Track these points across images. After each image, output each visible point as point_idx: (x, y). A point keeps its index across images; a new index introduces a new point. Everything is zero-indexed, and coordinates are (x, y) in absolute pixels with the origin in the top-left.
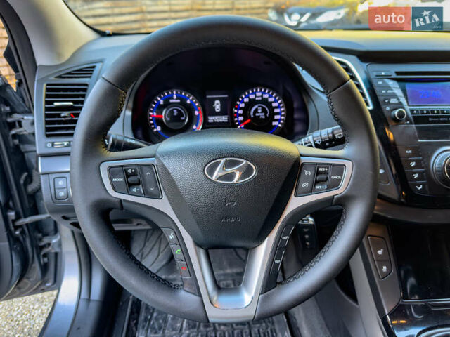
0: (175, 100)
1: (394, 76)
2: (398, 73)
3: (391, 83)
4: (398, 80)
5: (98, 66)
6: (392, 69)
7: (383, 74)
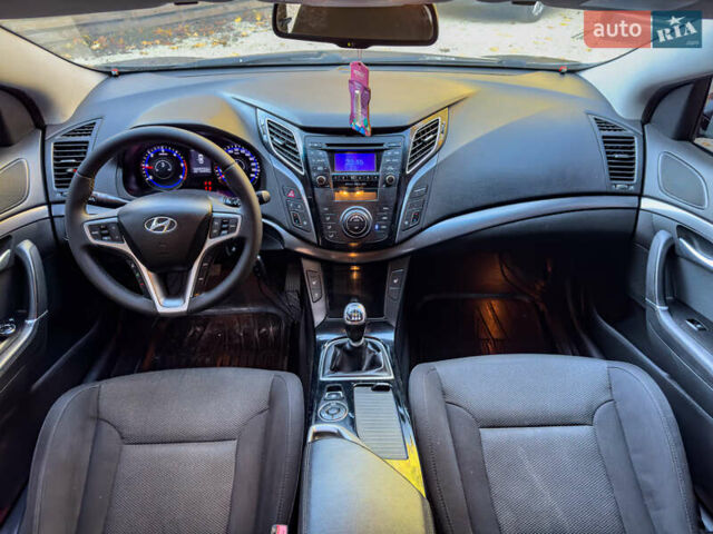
0: (163, 153)
1: (325, 147)
2: (328, 145)
4: (328, 151)
5: (98, 122)
6: (324, 141)
7: (316, 145)
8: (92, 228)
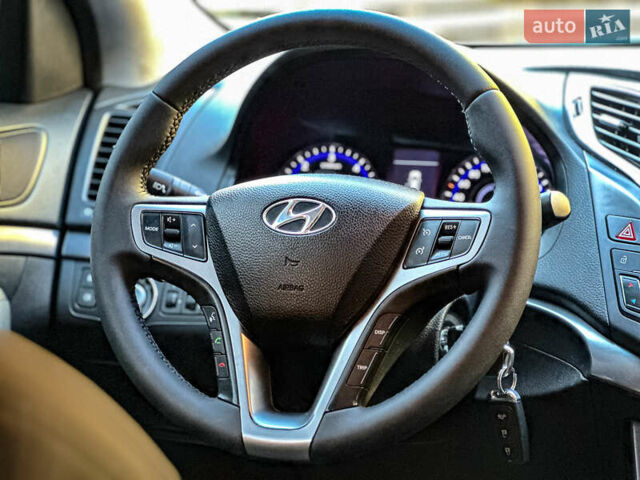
8: (148, 218)
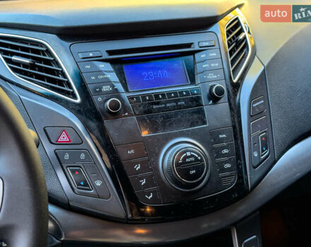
1: (106, 56)
2: (110, 52)
3: (102, 66)
4: (112, 62)
6: (102, 48)
7: (91, 55)
